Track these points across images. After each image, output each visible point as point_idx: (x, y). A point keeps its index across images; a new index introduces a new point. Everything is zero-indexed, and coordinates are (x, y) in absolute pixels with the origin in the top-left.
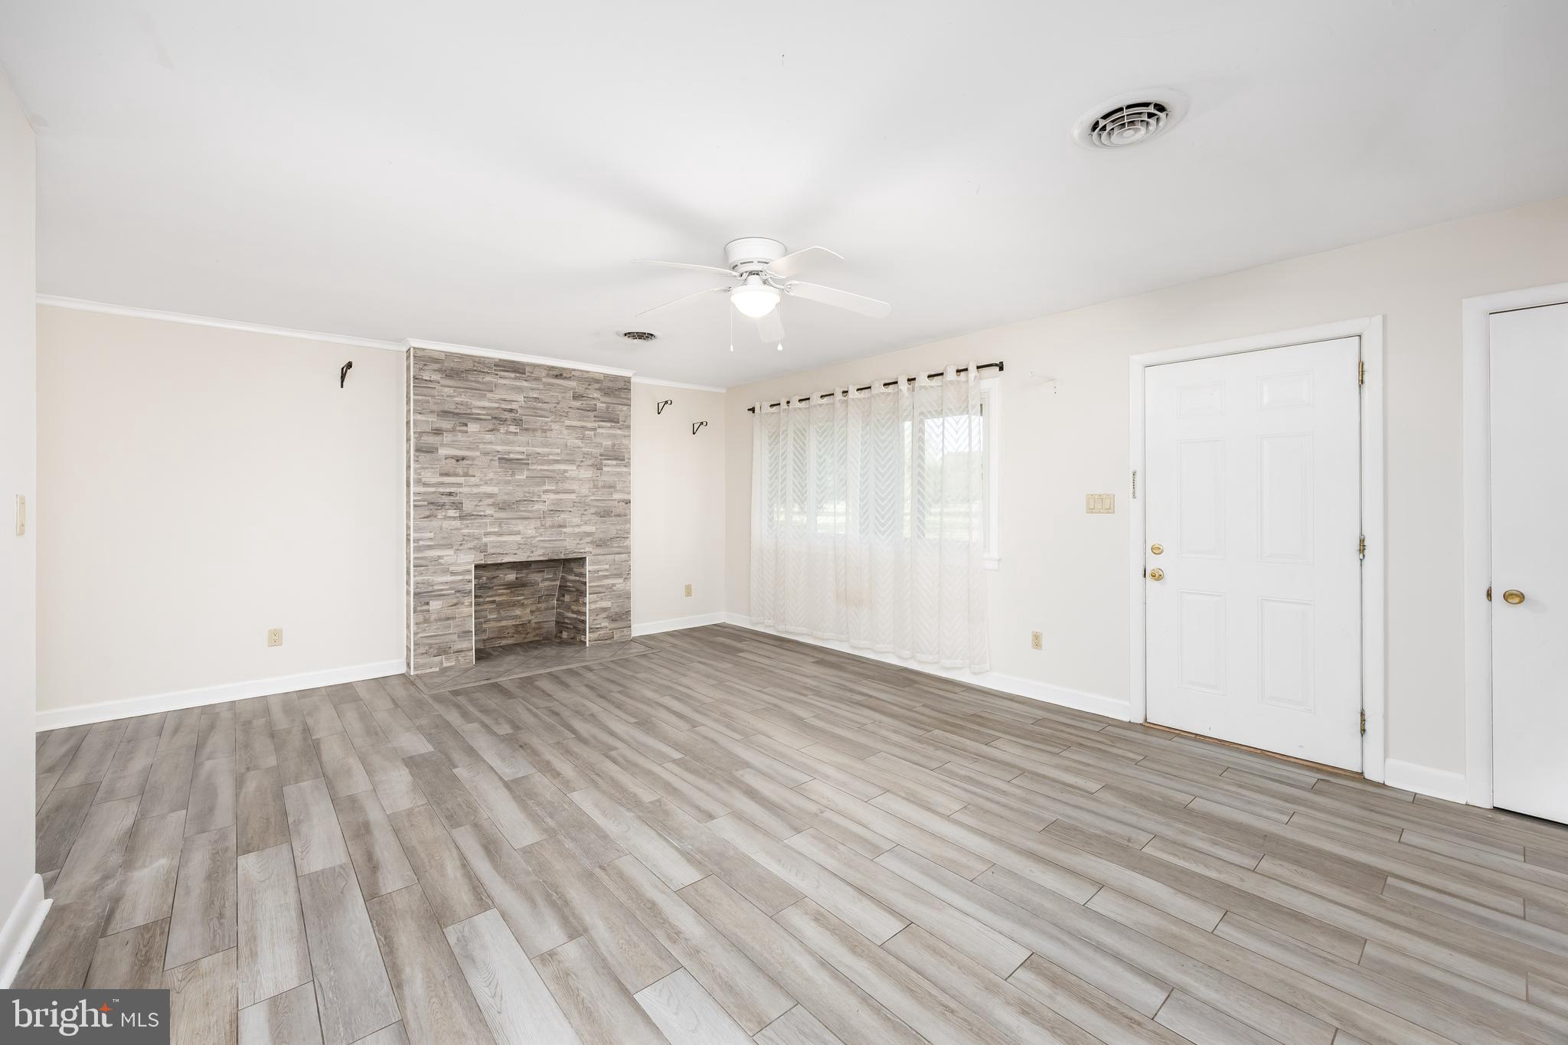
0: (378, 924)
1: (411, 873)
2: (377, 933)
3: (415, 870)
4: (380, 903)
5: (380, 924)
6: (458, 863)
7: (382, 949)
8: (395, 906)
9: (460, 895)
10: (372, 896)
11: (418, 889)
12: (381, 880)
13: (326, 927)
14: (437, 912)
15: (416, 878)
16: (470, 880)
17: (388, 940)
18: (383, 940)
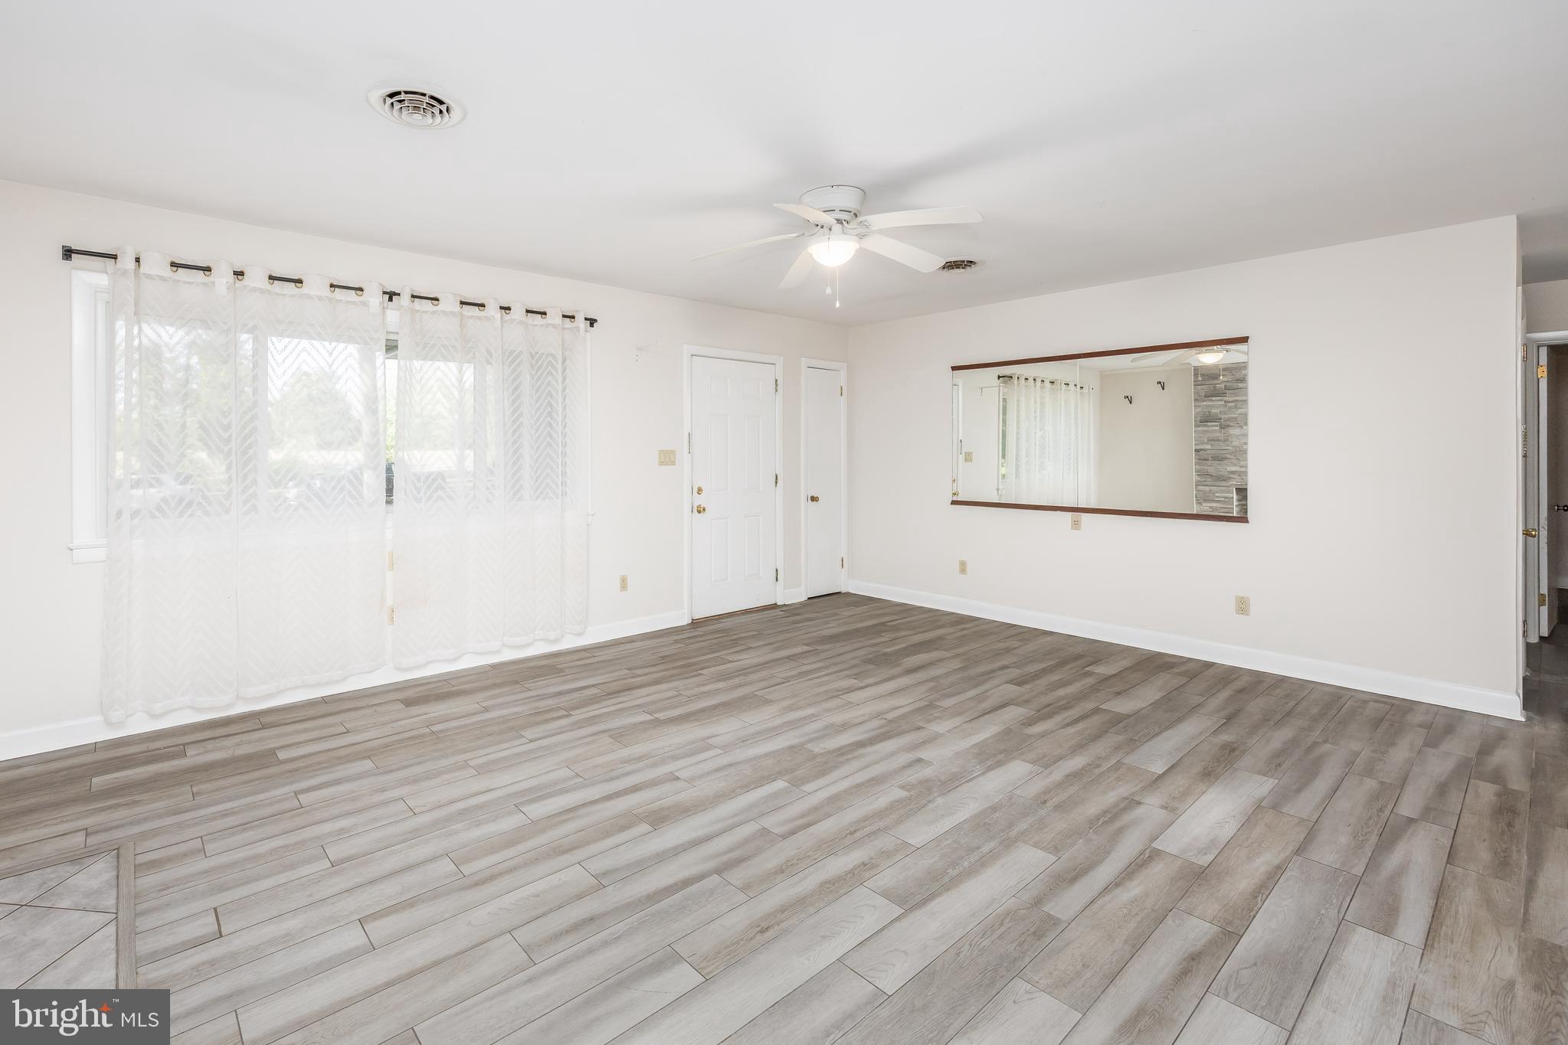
0: (1251, 910)
1: (1169, 920)
2: (1259, 906)
3: (1161, 919)
4: (1230, 923)
5: (1249, 909)
6: (1118, 891)
7: (1267, 894)
8: (1220, 910)
9: (1157, 874)
10: (1229, 935)
11: (1182, 905)
12: (1203, 941)
13: (1301, 948)
14: (1194, 878)
15: (1170, 914)
16: (1133, 873)
17: (1256, 895)
18: (1259, 899)
